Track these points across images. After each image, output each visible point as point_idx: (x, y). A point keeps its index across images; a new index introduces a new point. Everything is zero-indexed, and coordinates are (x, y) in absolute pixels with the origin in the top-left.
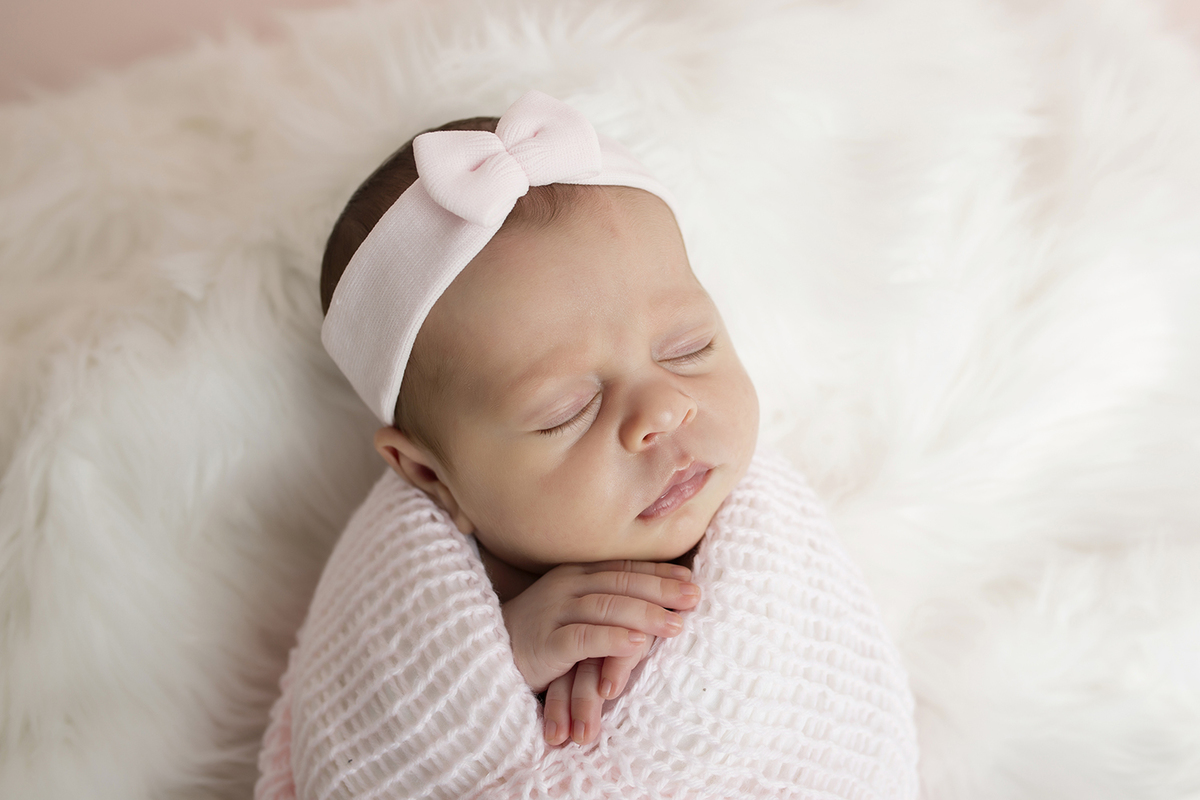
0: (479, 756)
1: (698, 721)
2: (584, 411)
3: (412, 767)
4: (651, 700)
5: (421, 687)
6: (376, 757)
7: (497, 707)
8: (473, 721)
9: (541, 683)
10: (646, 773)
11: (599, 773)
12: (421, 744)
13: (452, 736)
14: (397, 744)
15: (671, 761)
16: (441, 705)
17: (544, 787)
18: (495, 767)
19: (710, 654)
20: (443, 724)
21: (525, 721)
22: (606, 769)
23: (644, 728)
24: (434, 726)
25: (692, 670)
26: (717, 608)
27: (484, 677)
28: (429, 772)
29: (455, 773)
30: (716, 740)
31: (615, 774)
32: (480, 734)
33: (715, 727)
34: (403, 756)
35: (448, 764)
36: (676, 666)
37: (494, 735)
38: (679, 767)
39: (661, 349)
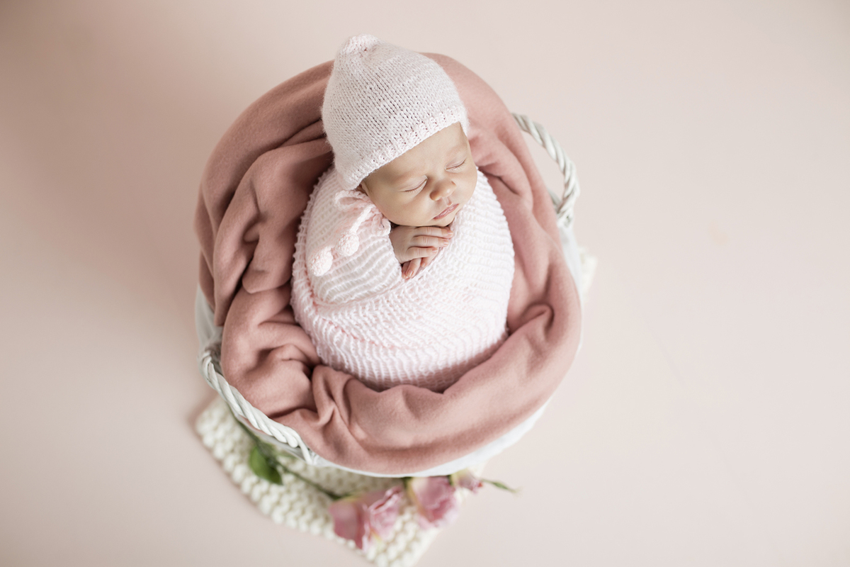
0: (384, 284)
1: (452, 269)
2: (420, 186)
3: (361, 285)
4: (440, 264)
5: (364, 264)
6: (348, 282)
7: (388, 270)
8: (381, 274)
9: (402, 262)
10: (437, 285)
11: (423, 286)
12: (364, 280)
13: (375, 278)
14: (356, 280)
15: (444, 282)
16: (371, 270)
17: (407, 291)
18: (389, 285)
19: (458, 250)
20: (371, 275)
21: (398, 274)
22: (425, 285)
23: (437, 272)
24: (369, 275)
25: (452, 255)
26: (461, 234)
27: (384, 261)
28: (366, 287)
29: (376, 287)
30: (457, 275)
31: (428, 286)
32: (384, 278)
33: (457, 272)
34: (358, 282)
35: (373, 285)
36: (448, 254)
37: (388, 278)
38: (446, 283)
39: (447, 166)
